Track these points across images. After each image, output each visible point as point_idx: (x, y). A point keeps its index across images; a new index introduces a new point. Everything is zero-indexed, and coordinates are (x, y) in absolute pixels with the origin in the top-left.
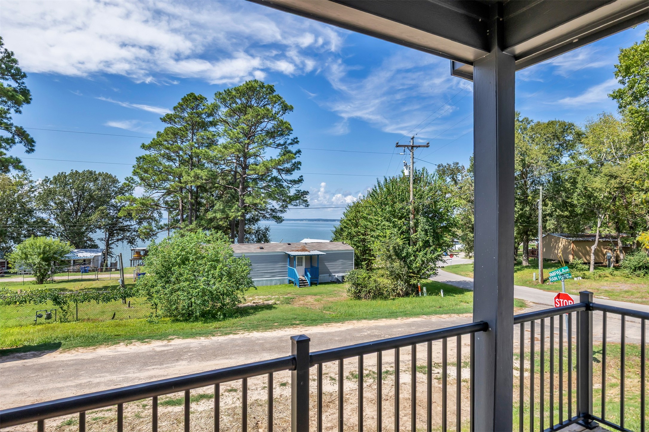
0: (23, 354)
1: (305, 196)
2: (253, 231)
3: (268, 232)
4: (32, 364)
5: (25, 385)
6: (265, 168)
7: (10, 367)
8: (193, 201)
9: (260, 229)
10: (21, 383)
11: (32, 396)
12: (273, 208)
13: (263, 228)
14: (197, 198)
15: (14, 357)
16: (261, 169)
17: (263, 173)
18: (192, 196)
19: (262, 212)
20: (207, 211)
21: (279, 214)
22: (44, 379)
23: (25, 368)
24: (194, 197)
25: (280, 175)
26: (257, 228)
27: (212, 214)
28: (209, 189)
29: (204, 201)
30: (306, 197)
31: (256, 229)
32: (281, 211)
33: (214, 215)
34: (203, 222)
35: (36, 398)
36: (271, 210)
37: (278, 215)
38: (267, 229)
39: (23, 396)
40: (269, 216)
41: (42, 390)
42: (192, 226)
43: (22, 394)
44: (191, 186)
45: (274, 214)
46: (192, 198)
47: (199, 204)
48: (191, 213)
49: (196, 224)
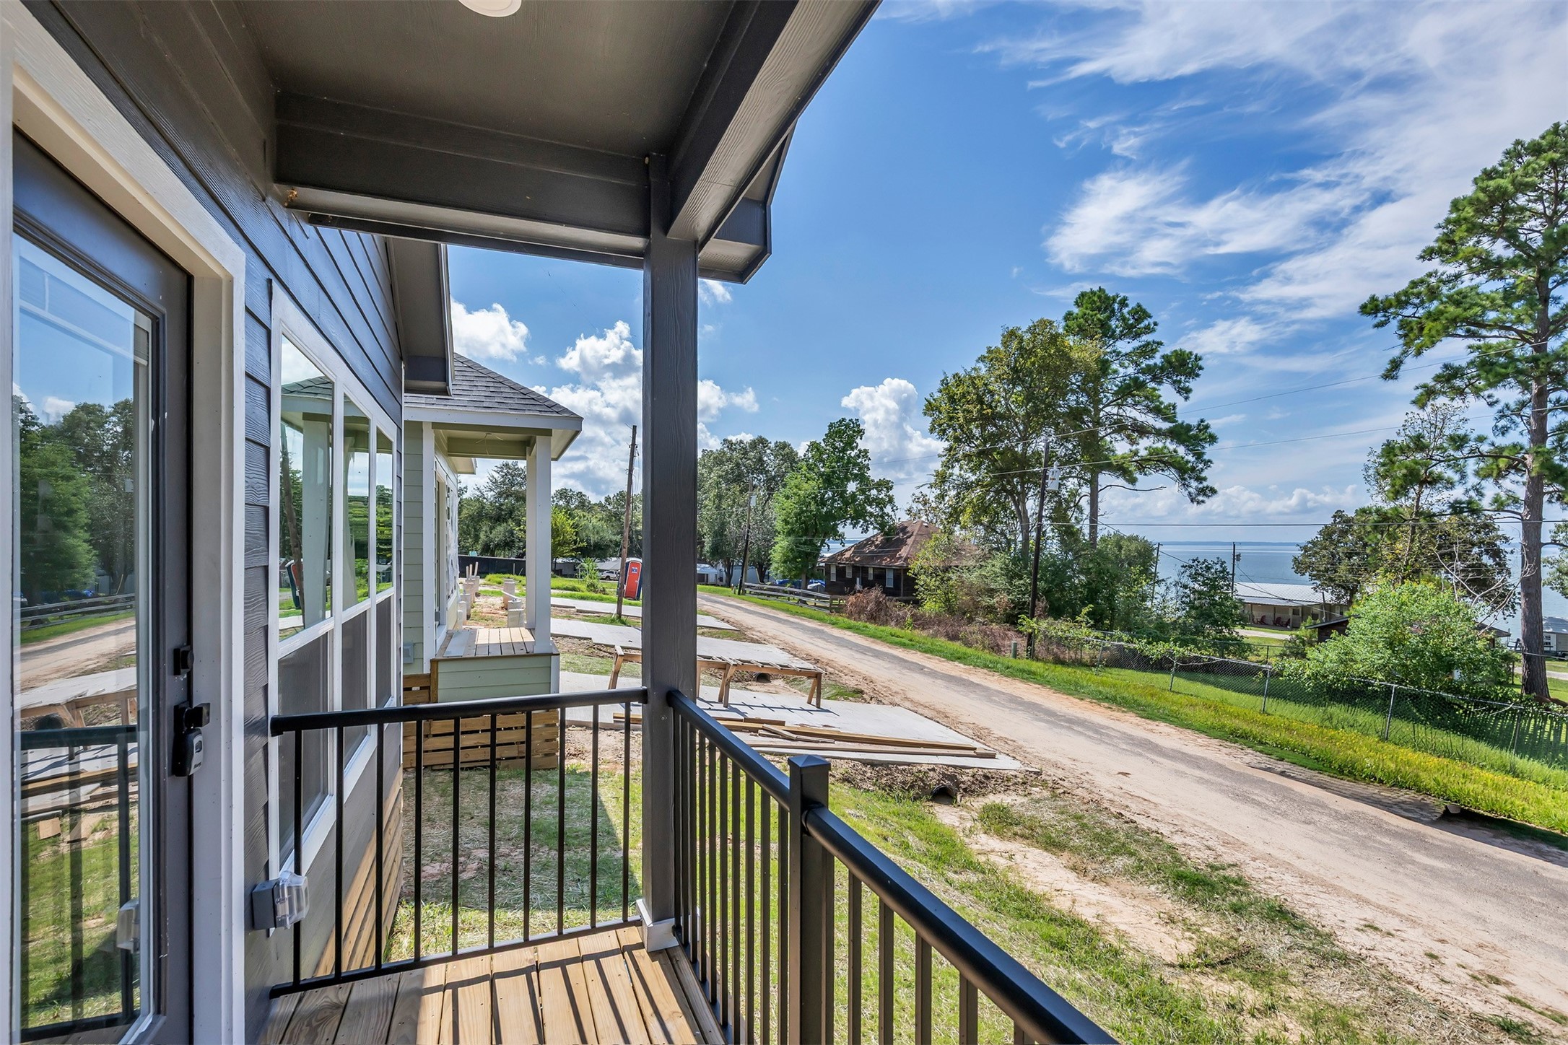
0: (1555, 850)
4: (1557, 877)
5: (1500, 908)
7: (1504, 861)
10: (1494, 900)
11: (1494, 932)
15: (1530, 848)
22: (1552, 919)
23: (1535, 878)
35: (1496, 942)
39: (1476, 923)
41: (1525, 937)
43: (1478, 919)
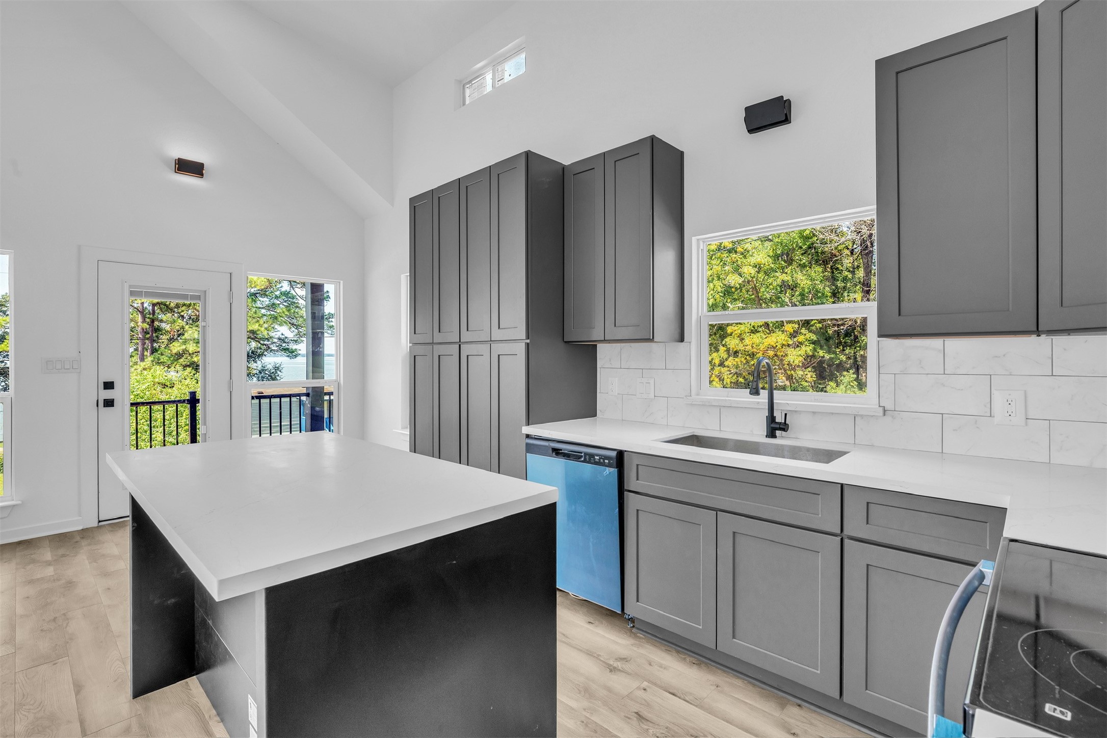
1: (331, 319)
2: (255, 372)
3: (279, 372)
6: (265, 280)
8: (146, 326)
9: (266, 368)
12: (283, 337)
13: (270, 367)
14: (153, 321)
16: (259, 281)
17: (263, 287)
18: (144, 318)
19: (266, 343)
20: (171, 340)
21: (293, 346)
24: (148, 320)
25: (293, 289)
26: (260, 366)
27: (180, 346)
28: (175, 307)
29: (166, 326)
30: (332, 321)
31: (260, 368)
32: (296, 341)
33: (184, 347)
34: (164, 359)
36: (279, 339)
37: (290, 347)
38: (277, 368)
40: (276, 348)
42: (144, 363)
44: (142, 303)
45: (284, 345)
46: (144, 321)
47: (157, 330)
48: (144, 344)
49: (153, 361)
